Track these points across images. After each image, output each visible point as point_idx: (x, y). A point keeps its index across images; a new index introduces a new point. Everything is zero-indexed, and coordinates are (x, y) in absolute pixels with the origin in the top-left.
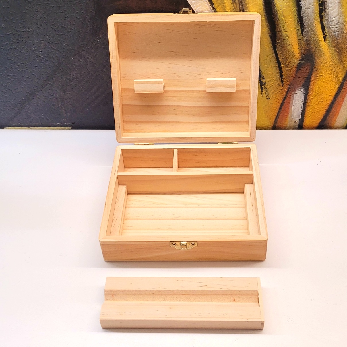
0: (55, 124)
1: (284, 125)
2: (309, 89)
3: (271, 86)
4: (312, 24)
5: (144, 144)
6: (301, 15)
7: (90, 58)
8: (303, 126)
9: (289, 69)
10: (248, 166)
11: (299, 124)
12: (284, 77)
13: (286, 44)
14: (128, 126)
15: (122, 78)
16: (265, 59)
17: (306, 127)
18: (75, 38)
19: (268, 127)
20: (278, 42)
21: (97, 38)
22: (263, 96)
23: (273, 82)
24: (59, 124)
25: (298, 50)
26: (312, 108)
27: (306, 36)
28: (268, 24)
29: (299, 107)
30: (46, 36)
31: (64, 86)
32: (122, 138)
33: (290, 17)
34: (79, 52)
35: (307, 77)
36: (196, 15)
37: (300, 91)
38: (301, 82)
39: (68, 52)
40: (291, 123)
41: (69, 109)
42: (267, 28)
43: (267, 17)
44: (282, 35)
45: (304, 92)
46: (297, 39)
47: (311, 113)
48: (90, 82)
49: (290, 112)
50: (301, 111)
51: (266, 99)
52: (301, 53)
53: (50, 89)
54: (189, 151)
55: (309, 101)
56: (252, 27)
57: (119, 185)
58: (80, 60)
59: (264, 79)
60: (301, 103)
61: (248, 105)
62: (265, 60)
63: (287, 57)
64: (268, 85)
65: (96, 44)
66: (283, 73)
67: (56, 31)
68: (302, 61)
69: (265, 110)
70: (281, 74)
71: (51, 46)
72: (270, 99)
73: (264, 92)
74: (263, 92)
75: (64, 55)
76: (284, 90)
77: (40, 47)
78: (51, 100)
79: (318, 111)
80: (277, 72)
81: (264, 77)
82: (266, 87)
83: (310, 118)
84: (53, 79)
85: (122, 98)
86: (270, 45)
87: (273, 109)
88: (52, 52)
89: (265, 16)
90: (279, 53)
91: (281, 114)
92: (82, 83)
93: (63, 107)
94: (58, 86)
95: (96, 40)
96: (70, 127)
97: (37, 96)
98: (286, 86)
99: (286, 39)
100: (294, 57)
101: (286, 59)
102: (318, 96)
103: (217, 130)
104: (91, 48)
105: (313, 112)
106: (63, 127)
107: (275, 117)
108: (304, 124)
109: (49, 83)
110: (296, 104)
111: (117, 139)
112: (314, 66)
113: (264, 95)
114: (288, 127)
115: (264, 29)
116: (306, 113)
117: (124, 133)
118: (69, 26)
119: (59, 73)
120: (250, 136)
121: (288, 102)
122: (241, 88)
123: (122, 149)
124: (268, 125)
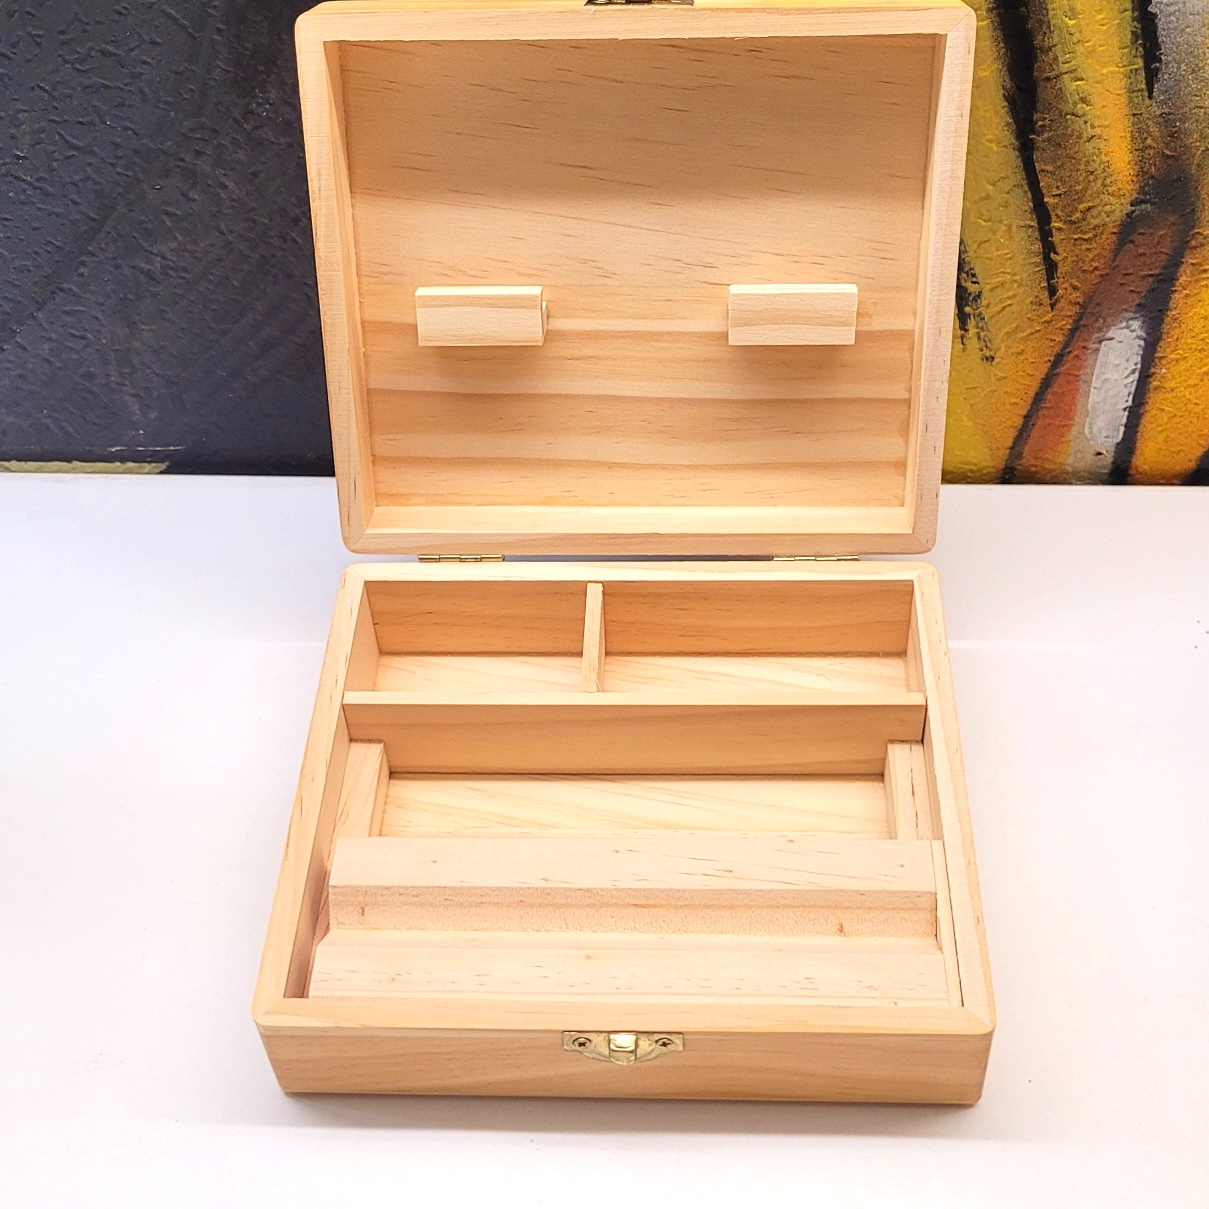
0: (96, 449)
1: (1052, 467)
2: (1167, 320)
3: (1005, 307)
4: (1197, 47)
5: (461, 560)
6: (1149, 9)
7: (231, 185)
8: (1131, 472)
9: (1086, 237)
10: (902, 654)
11: (1113, 463)
12: (1062, 269)
13: (1076, 134)
14: (391, 478)
15: (363, 279)
16: (983, 194)
17: (1141, 473)
18: (166, 103)
19: (985, 471)
20: (1041, 126)
21: (259, 104)
22: (969, 347)
23: (1010, 294)
24: (114, 450)
25: (1128, 157)
26: (1174, 400)
27: (1164, 102)
28: (1002, 45)
29: (1117, 395)
30: (38, 92)
31: (125, 298)
32: (370, 531)
33: (1100, 17)
34: (182, 160)
35: (1161, 274)
36: (688, 10)
37: (1125, 330)
38: (1132, 291)
39: (137, 160)
40: (1079, 455)
41: (155, 393)
42: (997, 65)
43: (999, 15)
44: (1060, 95)
45: (1144, 335)
46: (1125, 111)
47: (1166, 419)
48: (235, 283)
49: (1078, 414)
50: (1125, 409)
51: (979, 360)
52: (1142, 172)
53: (67, 313)
54: (650, 591)
55: (1164, 371)
56: (933, 59)
57: (351, 740)
58: (191, 194)
59: (974, 279)
60: (1128, 376)
61: (907, 396)
62: (982, 199)
63: (1079, 188)
64: (990, 305)
65: (256, 128)
66: (1056, 253)
67: (78, 70)
68: (1143, 206)
69: (972, 406)
70: (1047, 260)
71: (61, 135)
72: (997, 360)
73: (972, 331)
74: (966, 331)
75: (119, 174)
76: (1059, 325)
77: (13, 137)
78: (75, 356)
79: (1198, 409)
80: (1030, 252)
81: (977, 271)
82: (980, 314)
83: (1161, 438)
84: (81, 270)
85: (367, 363)
86: (1008, 137)
87: (1007, 401)
88: (68, 158)
89: (990, 10)
90: (1043, 171)
91: (1040, 423)
92: (201, 289)
93: (127, 383)
94: (101, 300)
95: (252, 112)
96: (161, 462)
97: (18, 340)
98: (1067, 310)
99: (1080, 113)
100: (1111, 190)
101: (1072, 197)
102: (1200, 351)
103: (770, 498)
104: (232, 143)
105: (1175, 415)
106: (130, 465)
107: (1012, 434)
108: (1134, 460)
109: (65, 286)
110: (1106, 380)
111: (344, 539)
112: (1194, 227)
113: (973, 344)
114: (1068, 473)
115: (984, 70)
116: (1146, 420)
117: (376, 509)
118: (132, 50)
119: (103, 246)
120: (910, 532)
121: (1069, 374)
122: (877, 324)
123: (366, 583)
124: (984, 464)
